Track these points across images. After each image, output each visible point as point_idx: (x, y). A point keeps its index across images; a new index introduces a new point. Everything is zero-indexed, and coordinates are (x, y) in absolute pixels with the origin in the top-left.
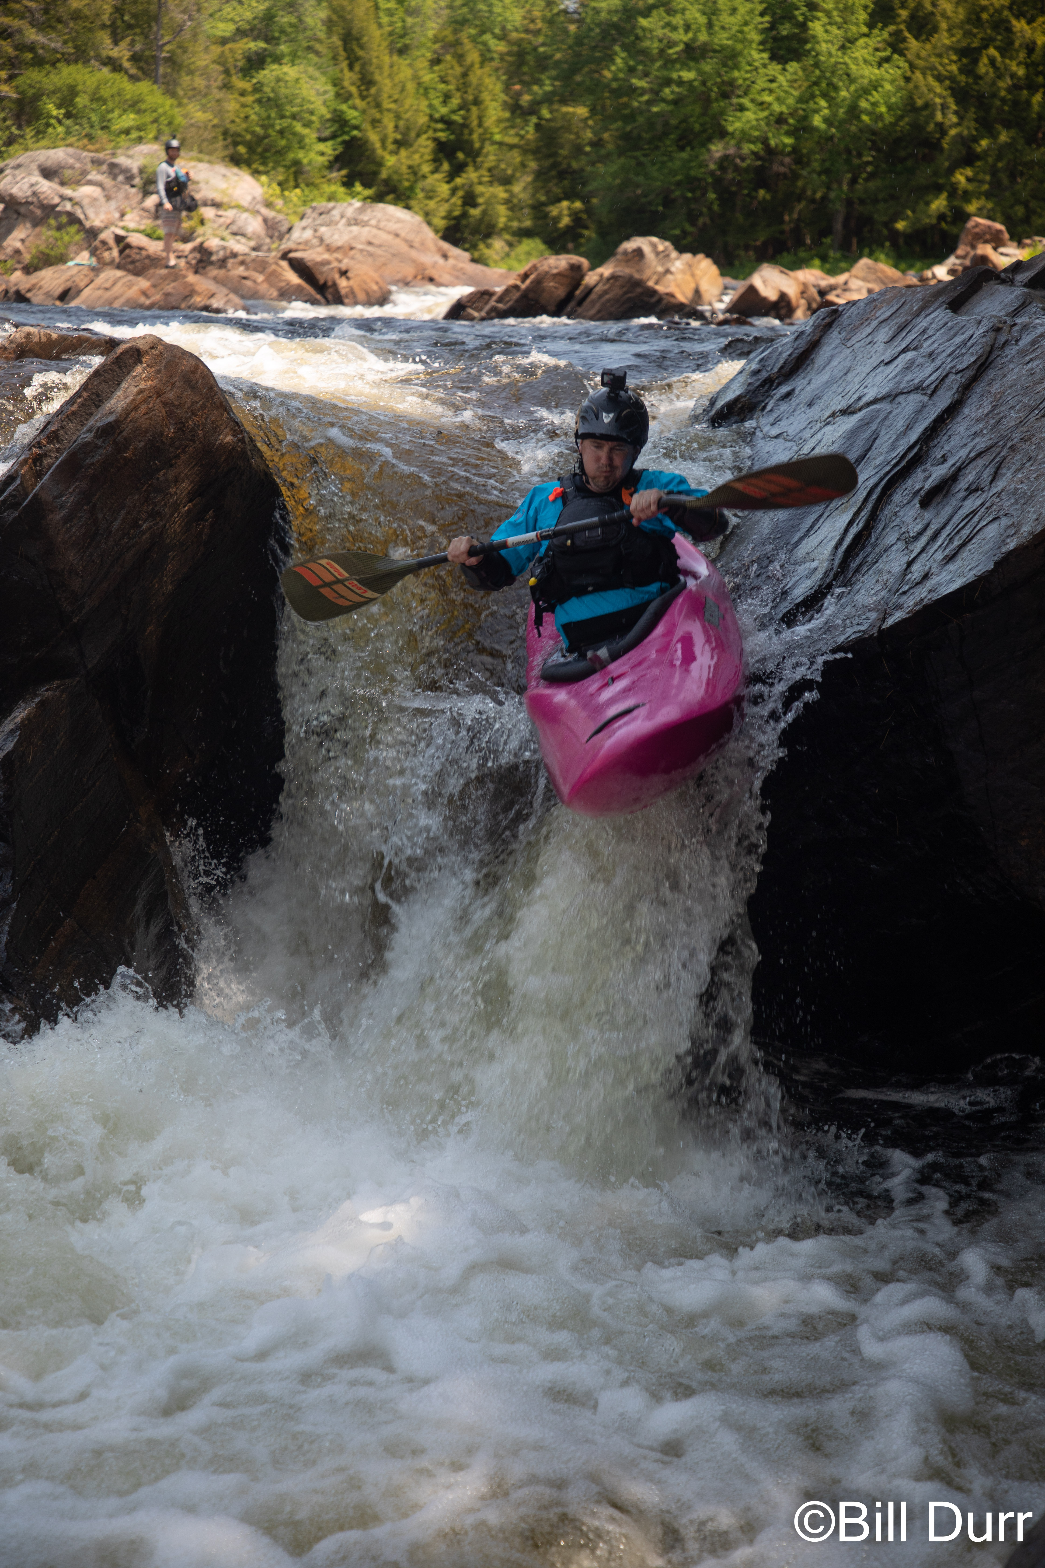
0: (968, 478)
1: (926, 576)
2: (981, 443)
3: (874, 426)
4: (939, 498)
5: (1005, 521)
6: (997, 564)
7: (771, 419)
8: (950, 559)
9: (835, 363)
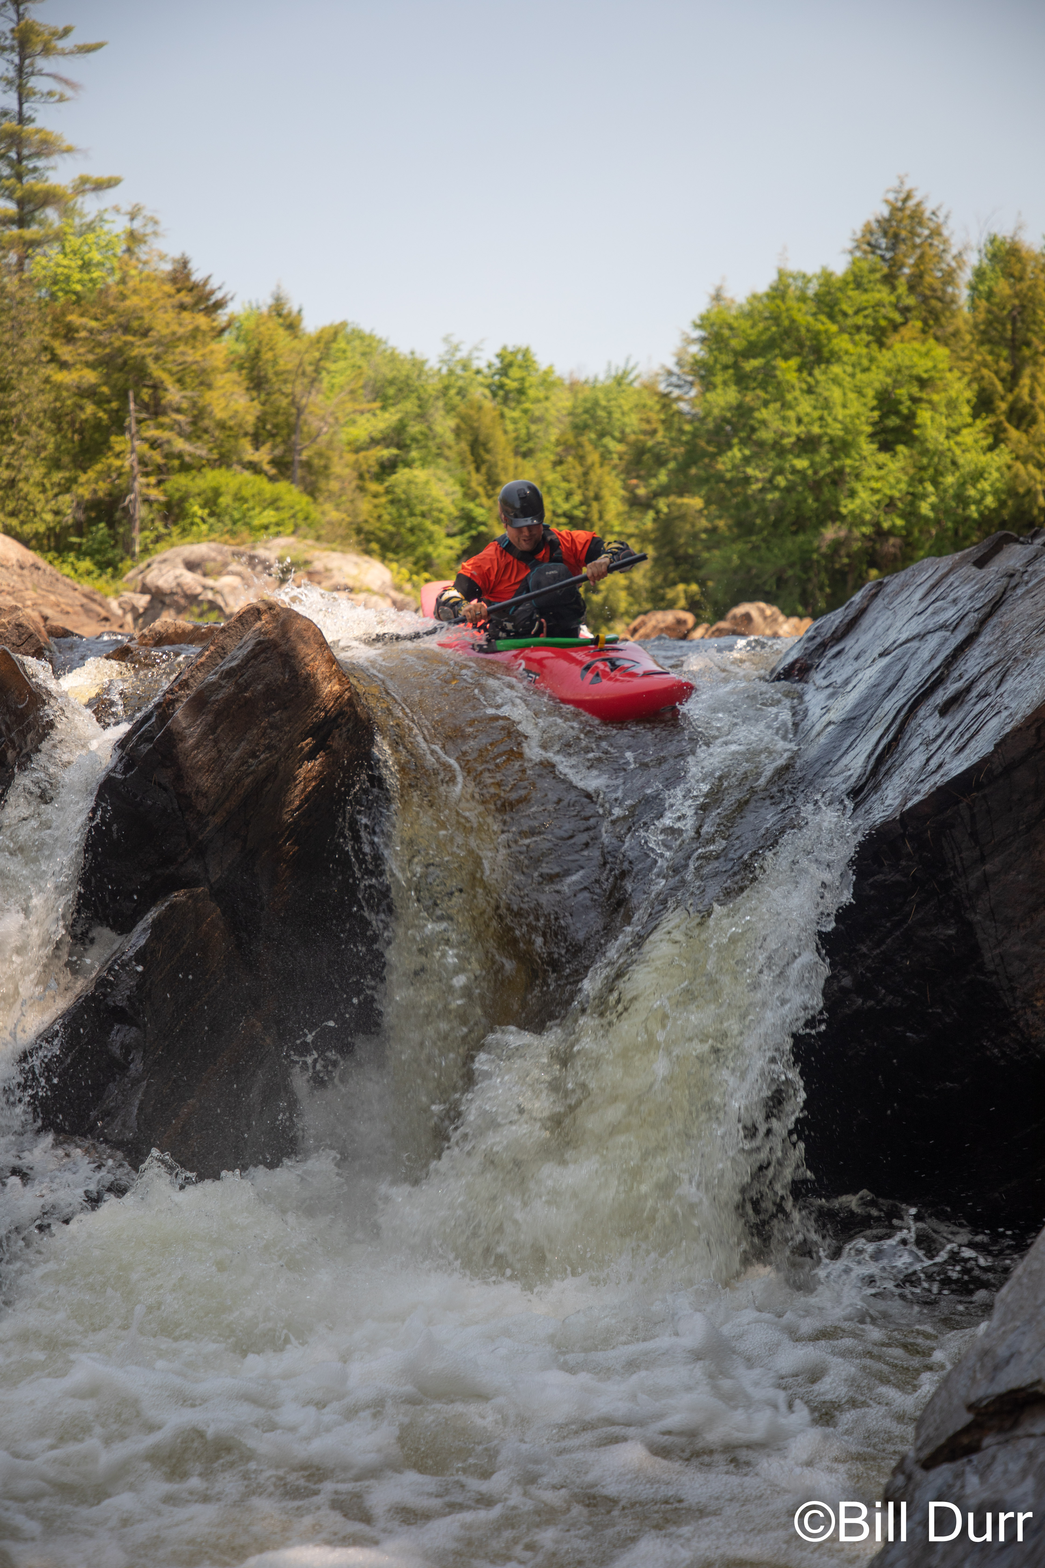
0: (980, 687)
1: (940, 766)
2: (991, 660)
3: (904, 660)
4: (955, 707)
5: (1005, 714)
6: (997, 746)
7: (823, 674)
8: (961, 750)
9: (879, 623)
